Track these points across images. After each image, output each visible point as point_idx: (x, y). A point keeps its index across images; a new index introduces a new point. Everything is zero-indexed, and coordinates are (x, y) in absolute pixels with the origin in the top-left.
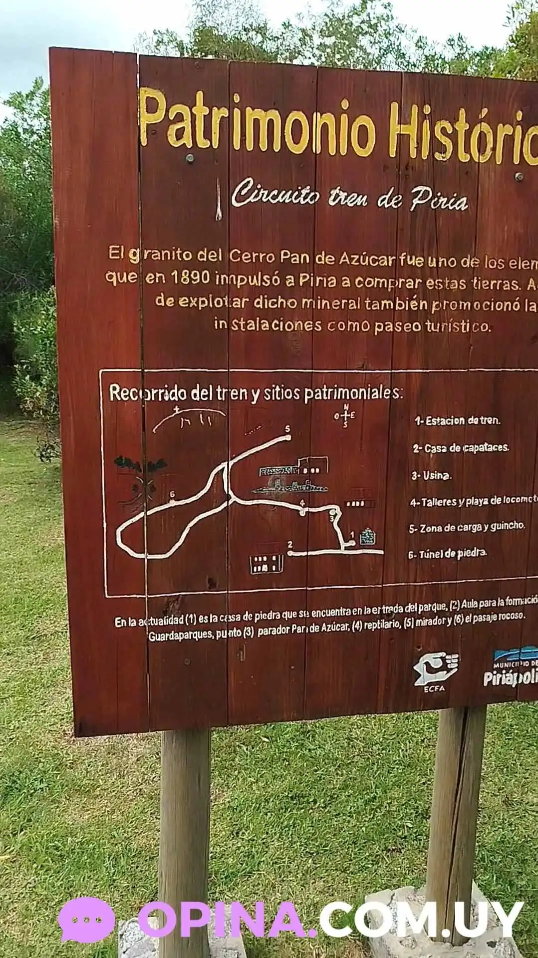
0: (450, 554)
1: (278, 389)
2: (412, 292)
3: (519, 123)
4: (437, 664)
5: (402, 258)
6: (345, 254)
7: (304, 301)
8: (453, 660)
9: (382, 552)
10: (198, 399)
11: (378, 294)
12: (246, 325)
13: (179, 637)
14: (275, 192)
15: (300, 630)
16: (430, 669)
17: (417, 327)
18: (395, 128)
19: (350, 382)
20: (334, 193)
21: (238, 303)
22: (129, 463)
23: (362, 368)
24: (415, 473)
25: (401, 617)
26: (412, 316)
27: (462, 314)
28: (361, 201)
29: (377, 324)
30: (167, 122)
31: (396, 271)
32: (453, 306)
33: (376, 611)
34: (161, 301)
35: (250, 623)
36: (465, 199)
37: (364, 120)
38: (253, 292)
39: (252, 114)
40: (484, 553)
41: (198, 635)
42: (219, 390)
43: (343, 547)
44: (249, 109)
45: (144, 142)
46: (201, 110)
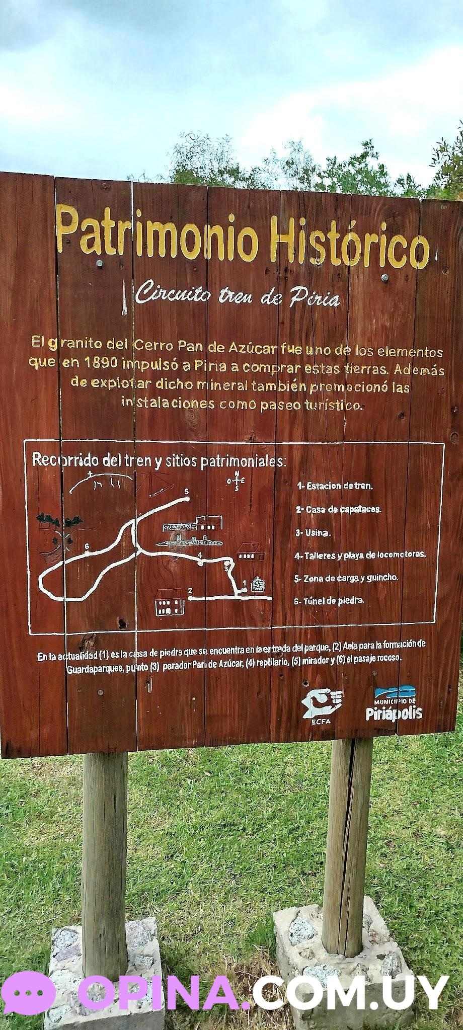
0: (331, 601)
1: (178, 458)
2: (292, 376)
3: (383, 232)
4: (323, 699)
5: (283, 347)
6: (233, 343)
7: (199, 383)
8: (337, 696)
9: (270, 598)
10: (108, 465)
11: (263, 377)
12: (149, 403)
13: (93, 670)
14: (173, 291)
15: (200, 666)
16: (317, 704)
17: (297, 406)
18: (275, 239)
19: (239, 452)
20: (223, 292)
21: (143, 384)
22: (49, 519)
23: (250, 440)
24: (298, 531)
25: (289, 656)
26: (293, 396)
27: (337, 395)
28: (247, 299)
29: (262, 403)
30: (79, 233)
31: (277, 358)
32: (329, 388)
33: (266, 650)
34: (75, 382)
35: (156, 659)
36: (337, 297)
37: (249, 231)
38: (156, 375)
39: (152, 227)
40: (361, 601)
41: (110, 669)
42: (127, 458)
43: (236, 594)
44: (149, 223)
45: (60, 250)
46: (108, 223)
